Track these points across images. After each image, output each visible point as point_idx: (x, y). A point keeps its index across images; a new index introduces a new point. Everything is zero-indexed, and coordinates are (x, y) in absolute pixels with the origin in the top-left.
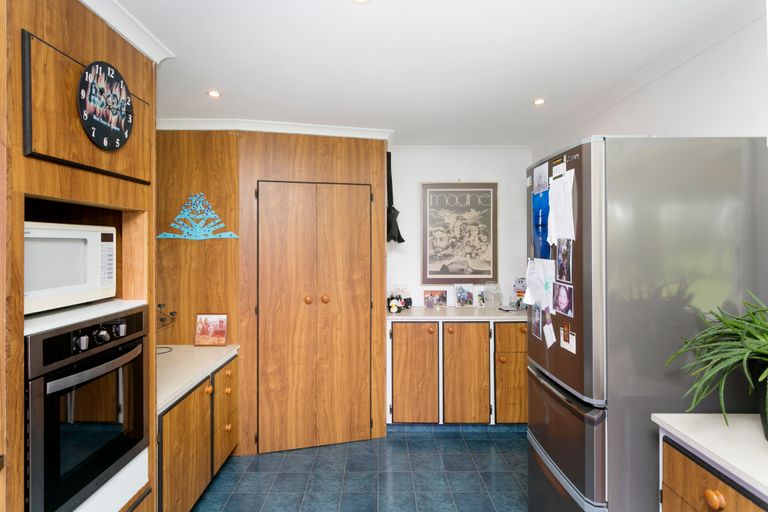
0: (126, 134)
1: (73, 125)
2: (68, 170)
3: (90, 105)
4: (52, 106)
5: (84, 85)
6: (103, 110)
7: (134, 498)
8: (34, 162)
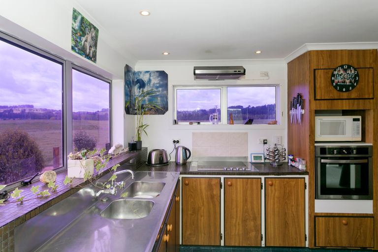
0: (355, 84)
1: (331, 88)
2: (330, 101)
3: (336, 81)
4: (323, 85)
5: (333, 75)
6: (343, 80)
7: (363, 214)
8: (317, 101)
